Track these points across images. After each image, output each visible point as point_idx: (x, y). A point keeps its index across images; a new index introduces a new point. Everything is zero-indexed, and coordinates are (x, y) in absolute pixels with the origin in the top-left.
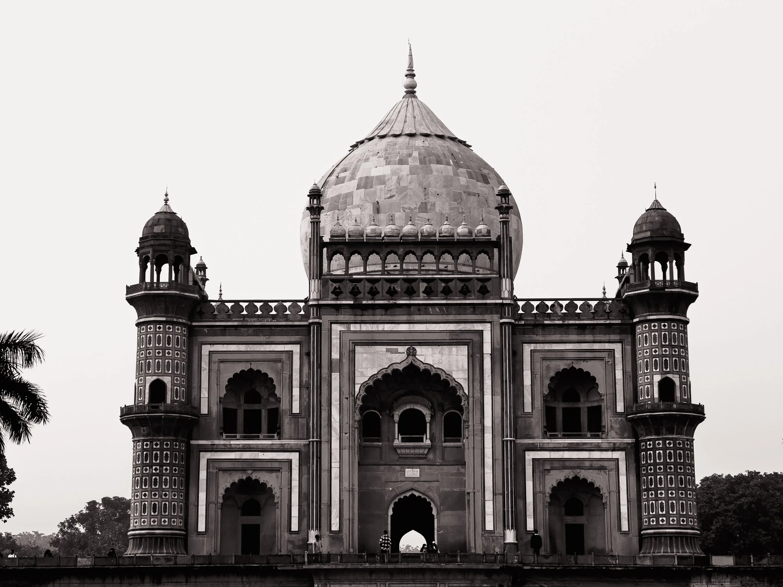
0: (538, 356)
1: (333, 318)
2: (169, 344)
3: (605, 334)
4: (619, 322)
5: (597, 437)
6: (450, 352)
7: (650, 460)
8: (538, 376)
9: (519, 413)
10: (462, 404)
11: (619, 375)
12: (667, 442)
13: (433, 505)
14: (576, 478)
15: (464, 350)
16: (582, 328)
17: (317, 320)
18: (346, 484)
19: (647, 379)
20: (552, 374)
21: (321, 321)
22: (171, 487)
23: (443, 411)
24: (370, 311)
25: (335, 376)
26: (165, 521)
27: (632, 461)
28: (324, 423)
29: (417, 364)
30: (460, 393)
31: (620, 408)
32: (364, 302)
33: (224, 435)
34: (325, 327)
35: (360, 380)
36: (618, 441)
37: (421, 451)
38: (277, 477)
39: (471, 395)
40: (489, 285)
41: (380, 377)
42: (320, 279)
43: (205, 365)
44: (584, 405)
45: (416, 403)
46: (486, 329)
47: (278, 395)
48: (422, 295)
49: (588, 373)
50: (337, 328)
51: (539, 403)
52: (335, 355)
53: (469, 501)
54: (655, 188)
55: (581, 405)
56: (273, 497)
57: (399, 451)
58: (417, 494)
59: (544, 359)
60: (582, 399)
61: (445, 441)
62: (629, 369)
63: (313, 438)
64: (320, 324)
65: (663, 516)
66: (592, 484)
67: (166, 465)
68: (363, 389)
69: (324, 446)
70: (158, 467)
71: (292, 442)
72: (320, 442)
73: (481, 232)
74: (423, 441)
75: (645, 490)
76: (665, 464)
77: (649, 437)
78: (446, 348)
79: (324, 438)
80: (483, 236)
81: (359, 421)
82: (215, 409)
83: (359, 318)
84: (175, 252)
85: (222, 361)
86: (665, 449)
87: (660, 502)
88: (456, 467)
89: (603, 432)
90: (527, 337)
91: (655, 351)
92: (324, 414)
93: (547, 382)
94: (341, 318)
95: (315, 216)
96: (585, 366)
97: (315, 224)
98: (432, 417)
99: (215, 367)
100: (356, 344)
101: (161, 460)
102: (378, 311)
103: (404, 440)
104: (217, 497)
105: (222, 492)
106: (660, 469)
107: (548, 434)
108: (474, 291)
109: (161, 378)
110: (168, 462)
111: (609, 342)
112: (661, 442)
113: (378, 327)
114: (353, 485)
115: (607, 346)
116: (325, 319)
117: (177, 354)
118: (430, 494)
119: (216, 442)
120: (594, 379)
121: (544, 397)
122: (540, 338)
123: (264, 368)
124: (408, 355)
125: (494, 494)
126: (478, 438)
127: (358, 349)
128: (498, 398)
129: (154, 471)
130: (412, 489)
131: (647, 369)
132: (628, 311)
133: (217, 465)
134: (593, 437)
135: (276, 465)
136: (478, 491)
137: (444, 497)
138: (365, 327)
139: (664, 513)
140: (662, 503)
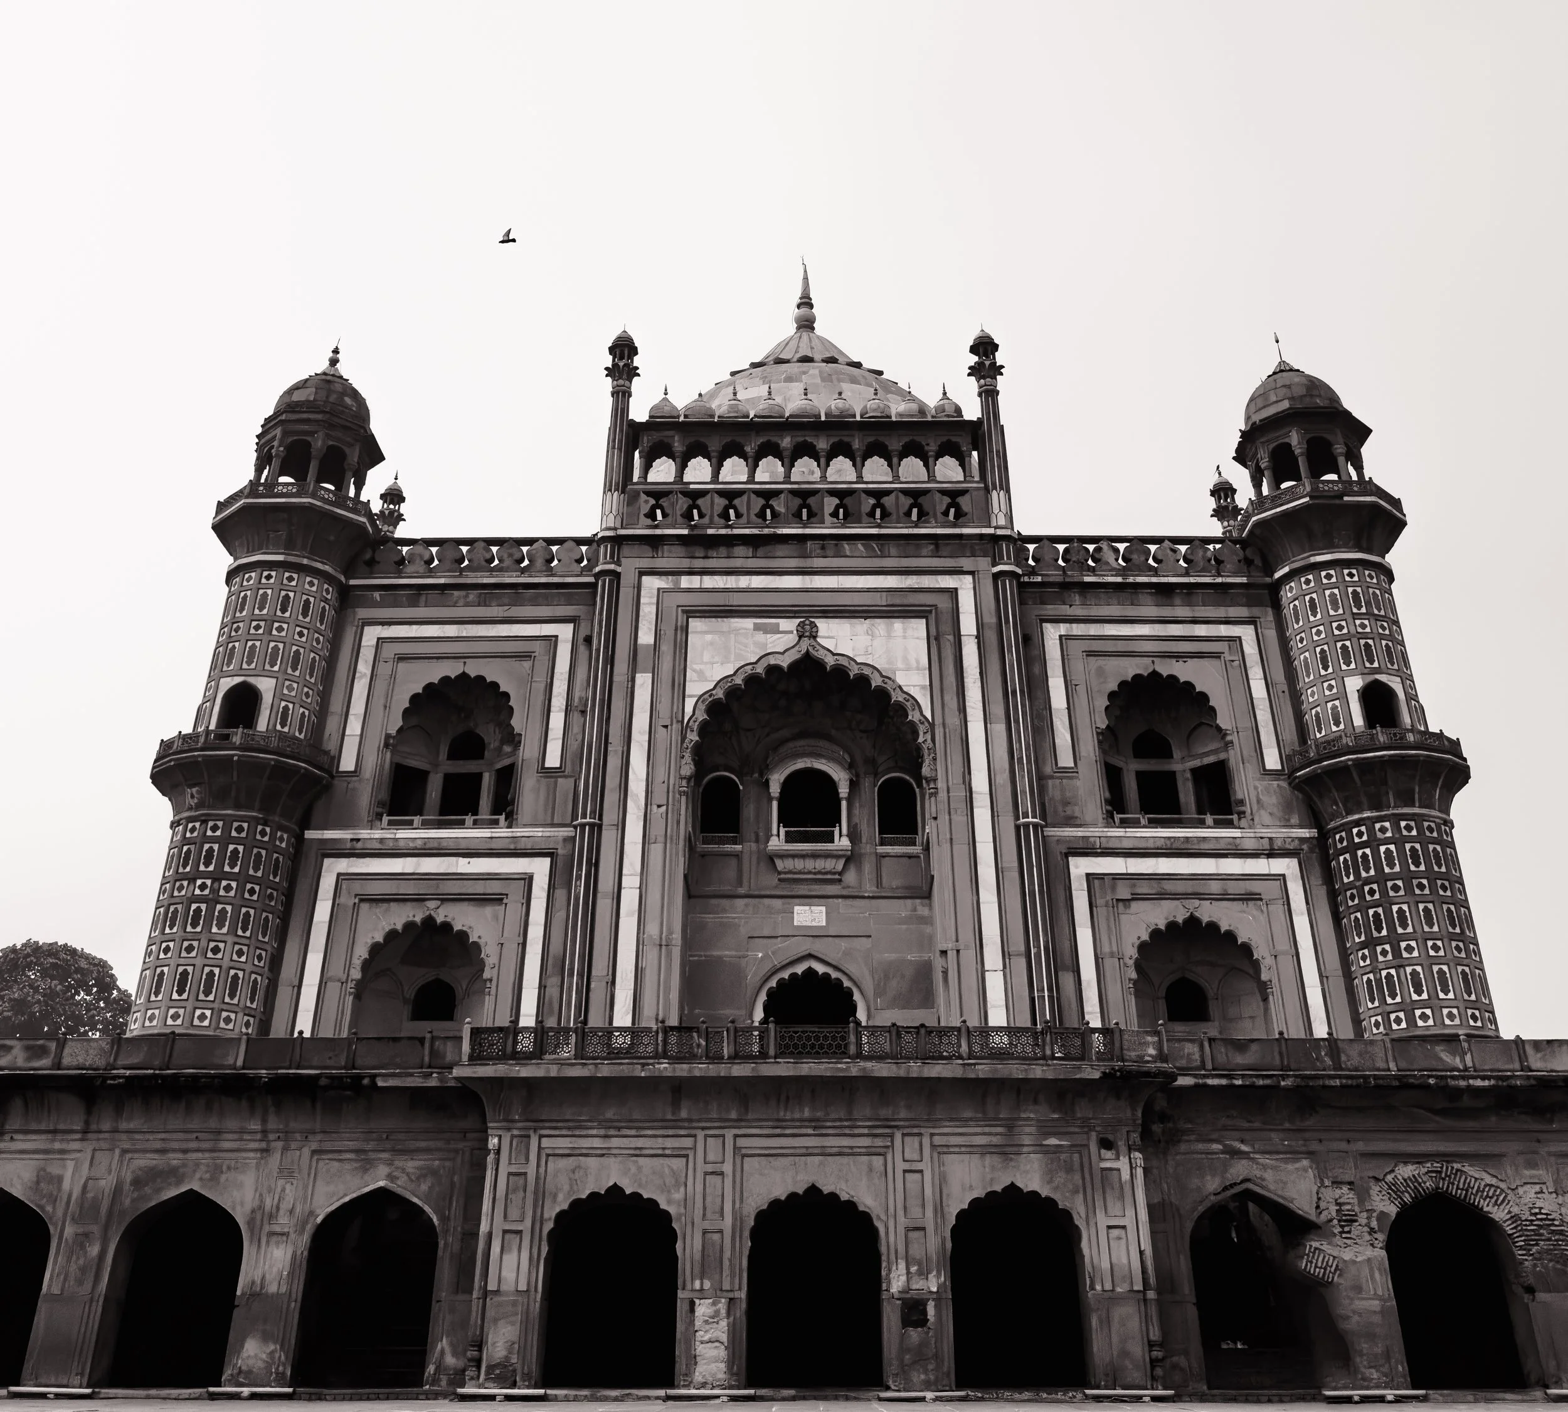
0: (1076, 648)
1: (645, 563)
2: (284, 610)
3: (1217, 604)
4: (1244, 580)
5: (1229, 824)
6: (889, 631)
7: (1367, 870)
8: (1081, 689)
9: (1048, 769)
10: (921, 740)
11: (1259, 689)
12: (1403, 824)
13: (857, 996)
14: (1193, 921)
15: (918, 628)
16: (1165, 592)
17: (612, 567)
18: (652, 929)
19: (1330, 687)
20: (1113, 686)
21: (619, 569)
22: (233, 931)
23: (876, 775)
24: (723, 551)
25: (643, 681)
26: (202, 1017)
27: (1316, 881)
28: (612, 781)
29: (820, 654)
30: (914, 716)
31: (1272, 761)
32: (710, 531)
33: (385, 819)
34: (627, 580)
35: (696, 688)
36: (1280, 834)
37: (829, 864)
38: (496, 918)
39: (938, 721)
40: (964, 502)
41: (739, 680)
42: (623, 492)
43: (364, 668)
44: (1182, 765)
45: (817, 755)
46: (965, 586)
47: (517, 730)
48: (828, 519)
49: (1189, 685)
50: (652, 584)
51: (1089, 747)
52: (646, 637)
53: (945, 973)
54: (1277, 341)
55: (1176, 767)
56: (482, 965)
57: (780, 864)
58: (820, 969)
59: (1090, 654)
60: (1177, 754)
61: (882, 844)
62: (1279, 675)
63: (584, 816)
64: (617, 575)
65: (1423, 1004)
66: (1230, 936)
67: (230, 876)
68: (702, 707)
69: (608, 837)
70: (209, 882)
71: (538, 832)
72: (600, 827)
73: (944, 411)
74: (832, 841)
75: (1363, 945)
76: (1408, 877)
77: (1356, 817)
78: (880, 624)
79: (610, 816)
80: (948, 416)
81: (689, 779)
82: (371, 762)
83: (699, 564)
84: (328, 436)
85: (402, 658)
86: (1400, 841)
87: (1409, 970)
88: (909, 902)
89: (1241, 814)
90: (1051, 610)
91: (1340, 628)
92: (614, 763)
93: (1102, 702)
94: (661, 563)
95: (621, 382)
96: (1183, 671)
97: (621, 396)
98: (853, 785)
99: (384, 669)
100: (691, 613)
101: (220, 865)
102: (740, 550)
103: (790, 838)
104: (349, 965)
105: (361, 952)
106: (1396, 888)
107: (1117, 817)
108: (935, 516)
109: (251, 680)
110: (236, 870)
111: (1227, 622)
112: (1387, 824)
113: (737, 581)
114: (670, 932)
115: (1224, 630)
116: (628, 567)
117: (301, 634)
118: (852, 968)
119: (364, 834)
120: (1204, 697)
121: (1098, 734)
122: (1078, 611)
123: (492, 672)
124: (800, 637)
125: (1005, 954)
126: (960, 819)
127: (695, 624)
128: (999, 729)
129: (197, 892)
130: (810, 956)
131: (1326, 668)
132: (1258, 562)
133: (358, 887)
134: (1218, 824)
135: (494, 887)
136: (967, 947)
137: (885, 974)
138: (709, 582)
139: (1425, 996)
140: (1414, 974)
